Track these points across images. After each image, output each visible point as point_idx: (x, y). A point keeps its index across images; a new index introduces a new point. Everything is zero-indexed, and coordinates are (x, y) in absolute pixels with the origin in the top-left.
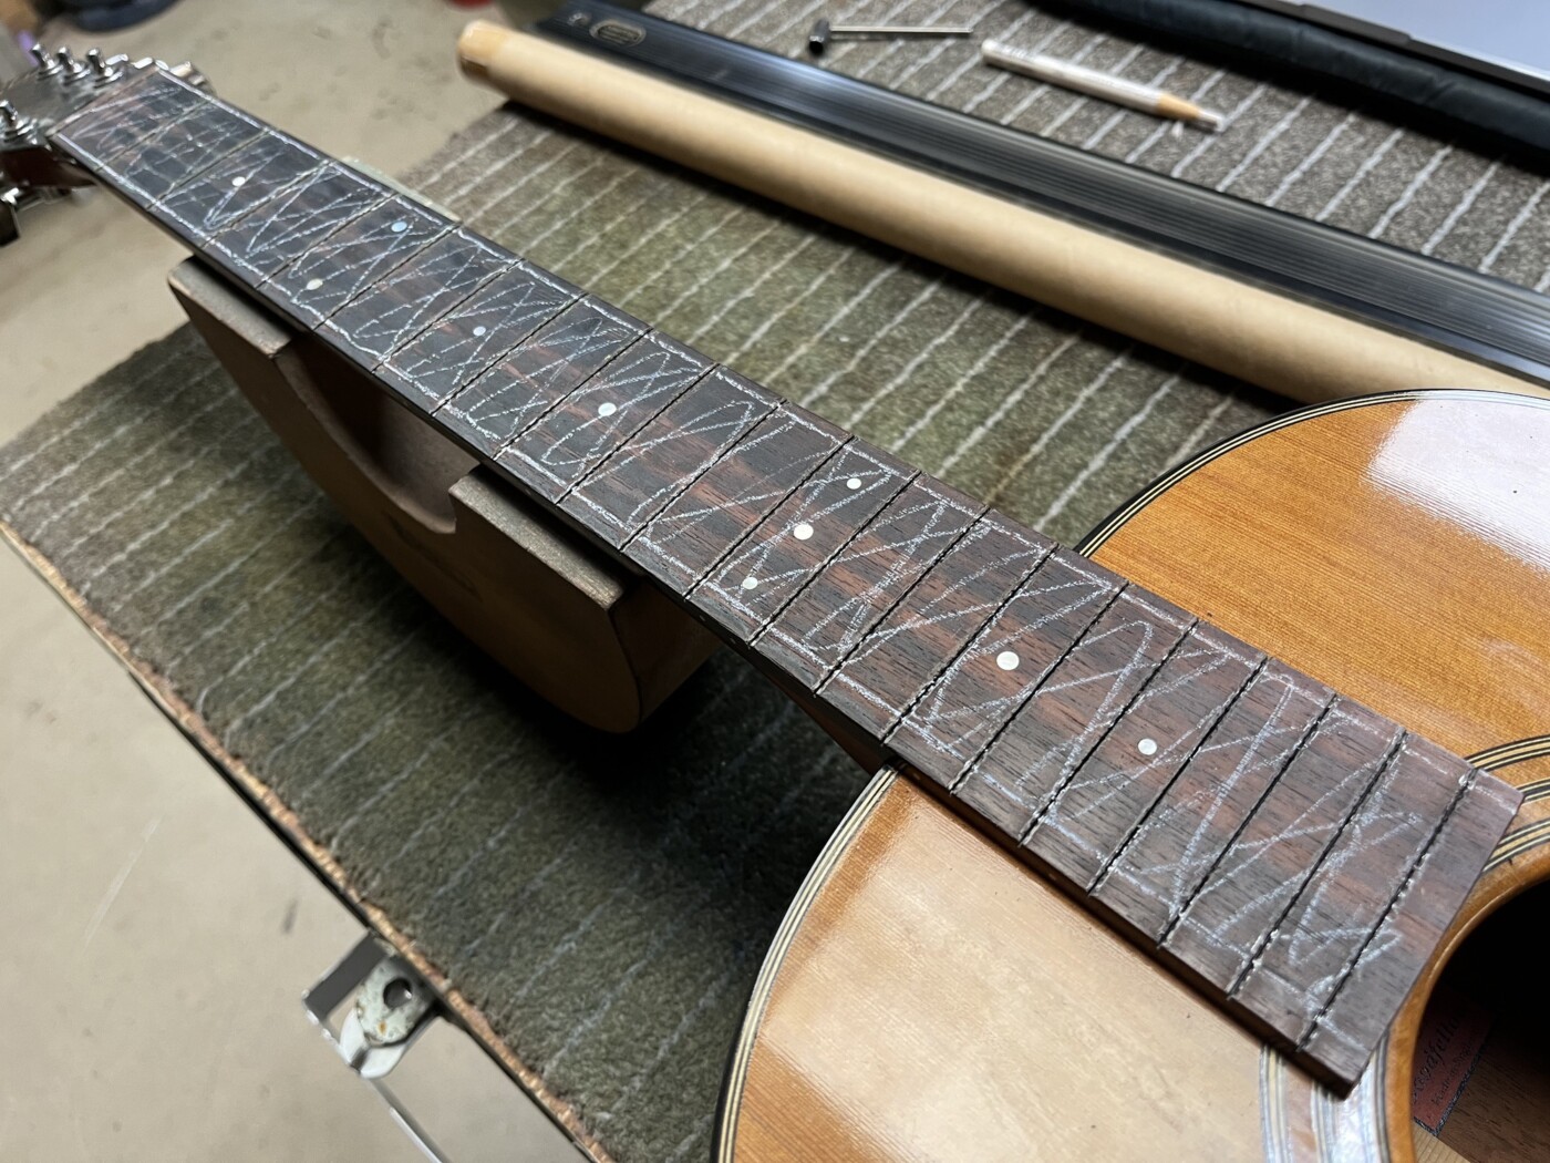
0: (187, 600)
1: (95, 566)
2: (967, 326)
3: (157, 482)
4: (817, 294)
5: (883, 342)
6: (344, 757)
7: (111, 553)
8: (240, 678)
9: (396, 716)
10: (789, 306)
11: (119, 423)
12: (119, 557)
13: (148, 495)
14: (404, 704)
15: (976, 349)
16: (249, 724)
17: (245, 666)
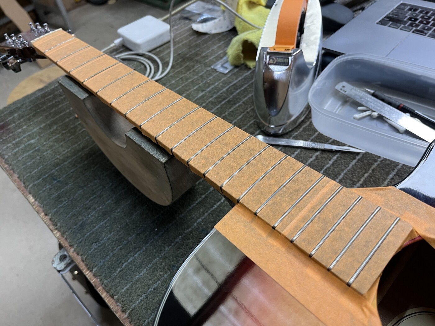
0: (25, 155)
1: (4, 146)
2: (231, 99)
3: (22, 128)
4: (195, 90)
5: (209, 102)
6: (57, 194)
7: (8, 144)
8: (34, 175)
9: (71, 185)
10: (188, 92)
11: (15, 113)
12: (9, 145)
13: (20, 130)
14: (74, 182)
15: (232, 105)
16: (34, 185)
17: (36, 172)
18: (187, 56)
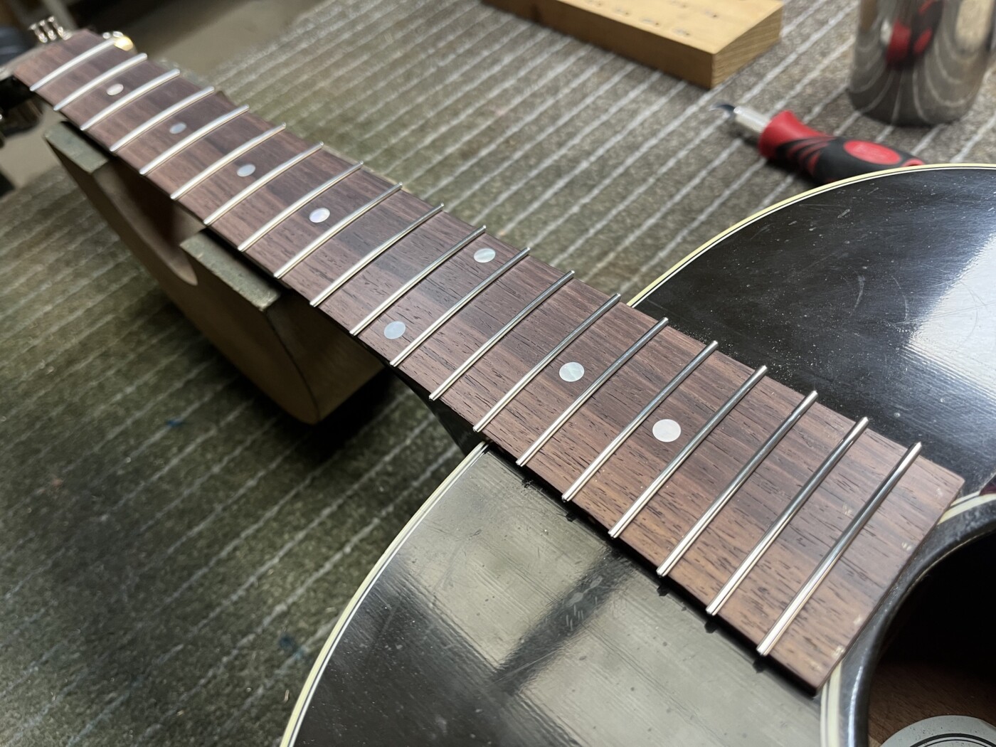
18: (322, 124)
